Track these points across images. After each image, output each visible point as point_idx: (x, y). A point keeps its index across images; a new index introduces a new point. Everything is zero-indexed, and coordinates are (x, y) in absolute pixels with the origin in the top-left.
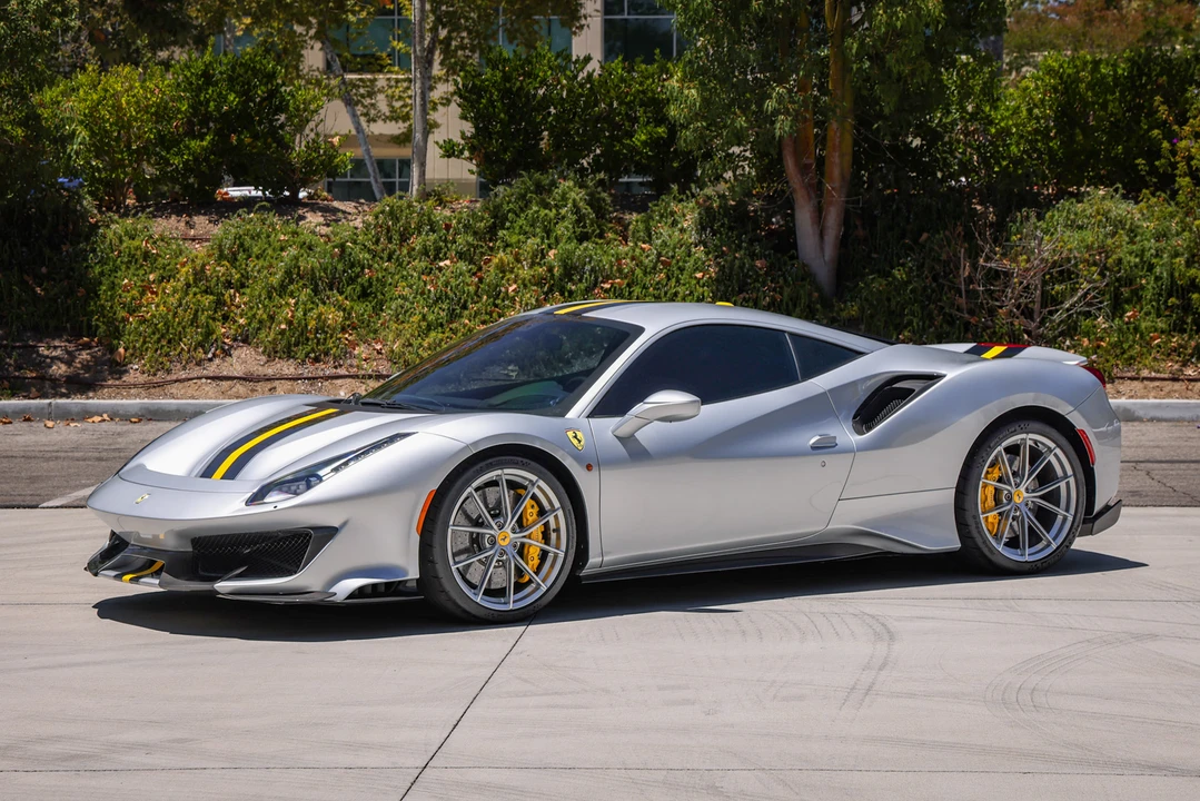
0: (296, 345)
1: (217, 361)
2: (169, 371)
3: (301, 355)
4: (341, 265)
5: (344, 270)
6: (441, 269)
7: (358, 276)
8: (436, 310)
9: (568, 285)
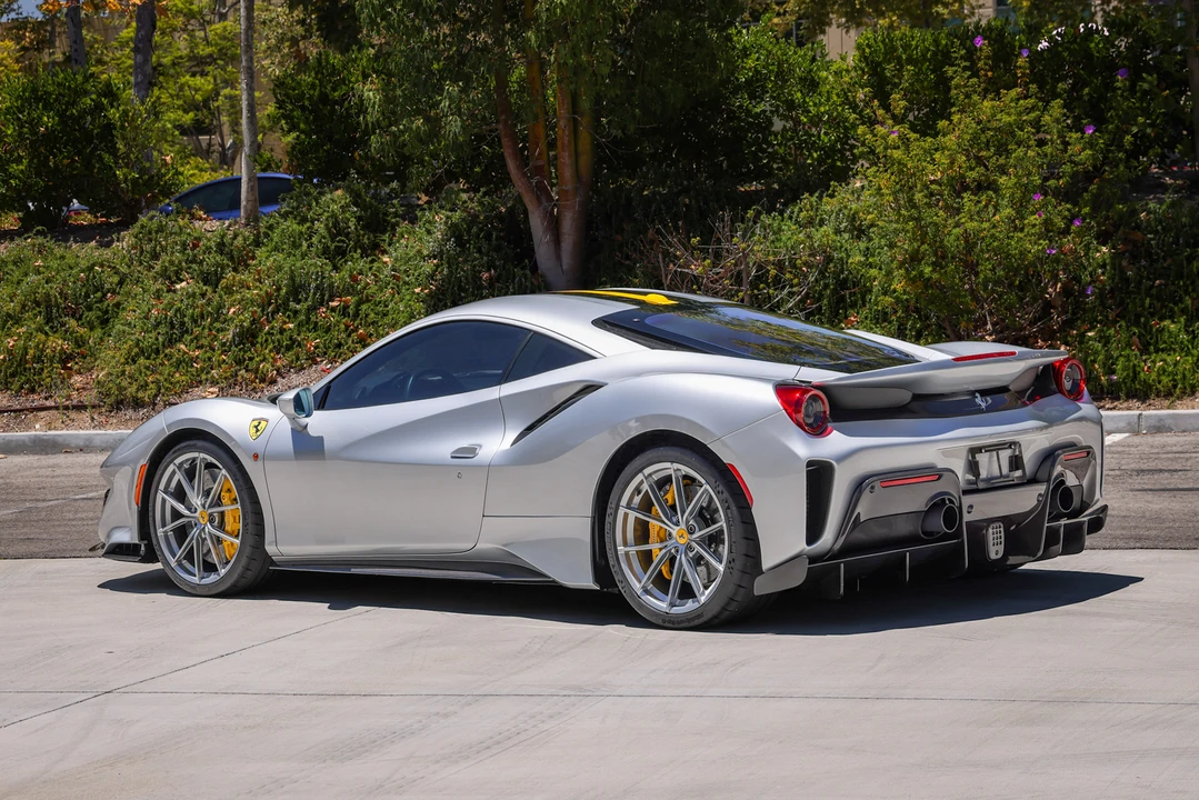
0: (13, 375)
3: (15, 386)
4: (84, 290)
5: (87, 296)
6: (175, 291)
7: (101, 301)
8: (153, 335)
9: (292, 305)
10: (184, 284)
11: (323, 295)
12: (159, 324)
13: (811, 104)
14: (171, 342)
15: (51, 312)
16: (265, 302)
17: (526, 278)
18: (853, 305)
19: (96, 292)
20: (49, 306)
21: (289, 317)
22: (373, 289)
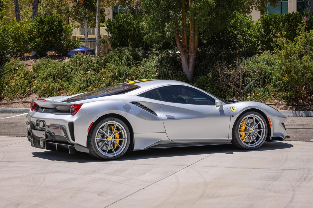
0: (46, 93)
1: (26, 98)
2: (13, 100)
4: (62, 72)
5: (63, 74)
6: (87, 73)
7: (67, 75)
8: (83, 84)
9: (119, 78)
10: (89, 72)
11: (127, 76)
12: (84, 82)
13: (249, 31)
14: (88, 86)
15: (55, 78)
16: (112, 77)
17: (181, 73)
18: (268, 83)
19: (66, 73)
20: (54, 76)
21: (118, 81)
22: (140, 74)
